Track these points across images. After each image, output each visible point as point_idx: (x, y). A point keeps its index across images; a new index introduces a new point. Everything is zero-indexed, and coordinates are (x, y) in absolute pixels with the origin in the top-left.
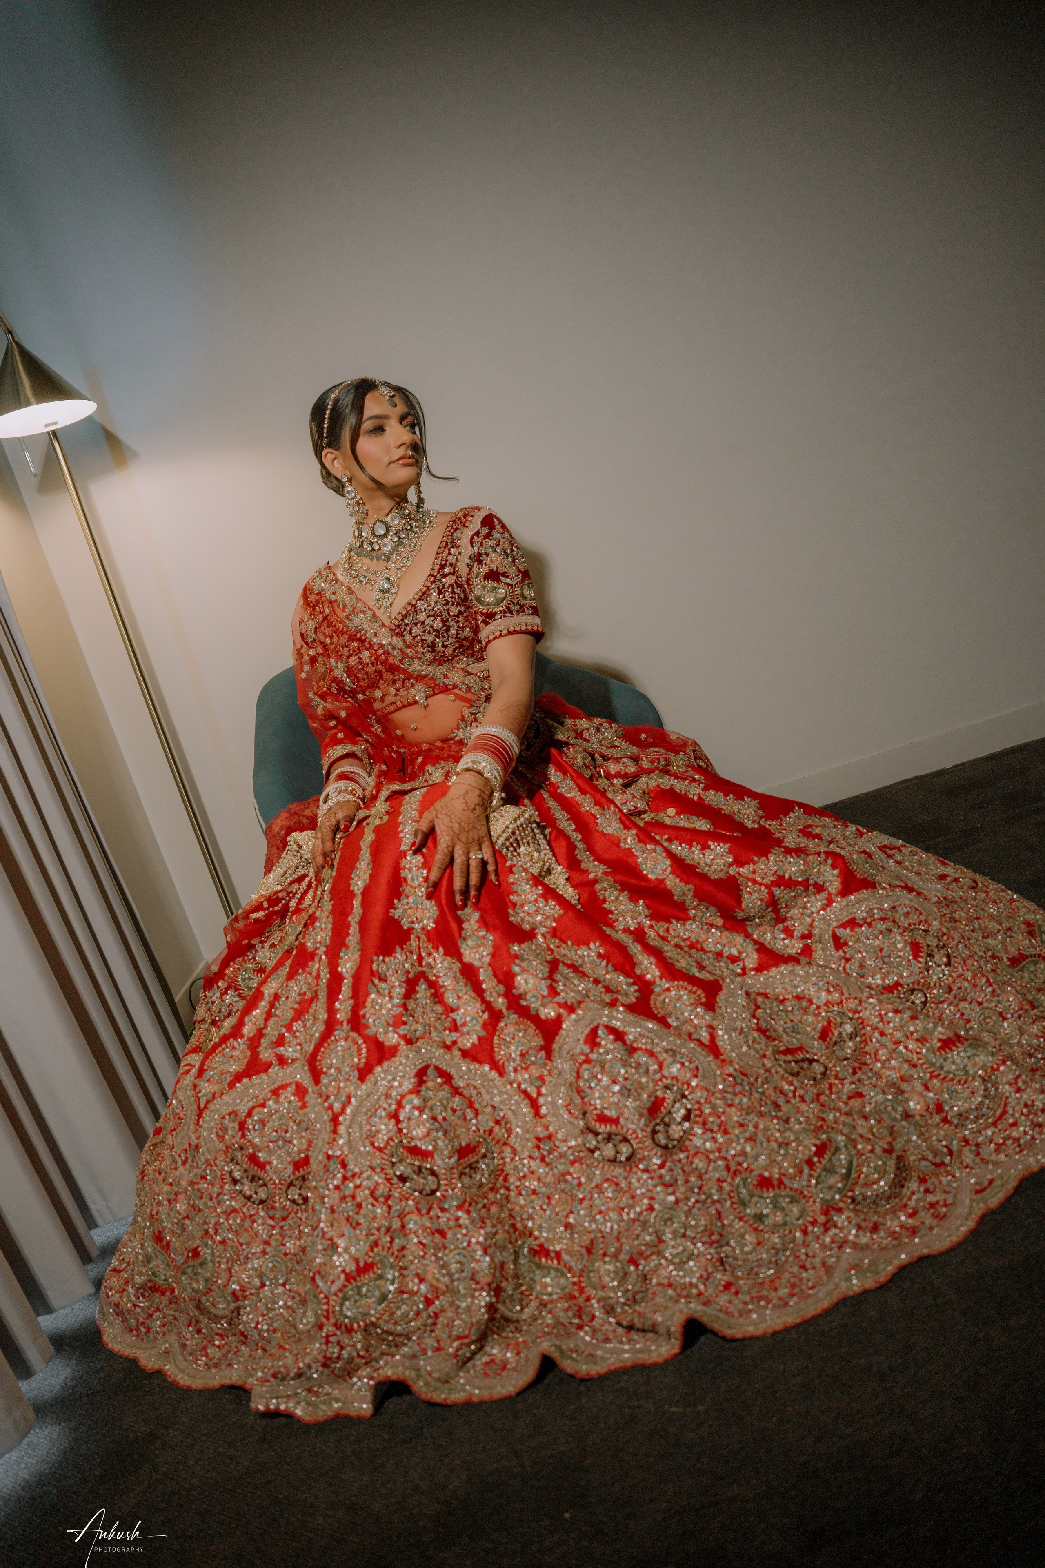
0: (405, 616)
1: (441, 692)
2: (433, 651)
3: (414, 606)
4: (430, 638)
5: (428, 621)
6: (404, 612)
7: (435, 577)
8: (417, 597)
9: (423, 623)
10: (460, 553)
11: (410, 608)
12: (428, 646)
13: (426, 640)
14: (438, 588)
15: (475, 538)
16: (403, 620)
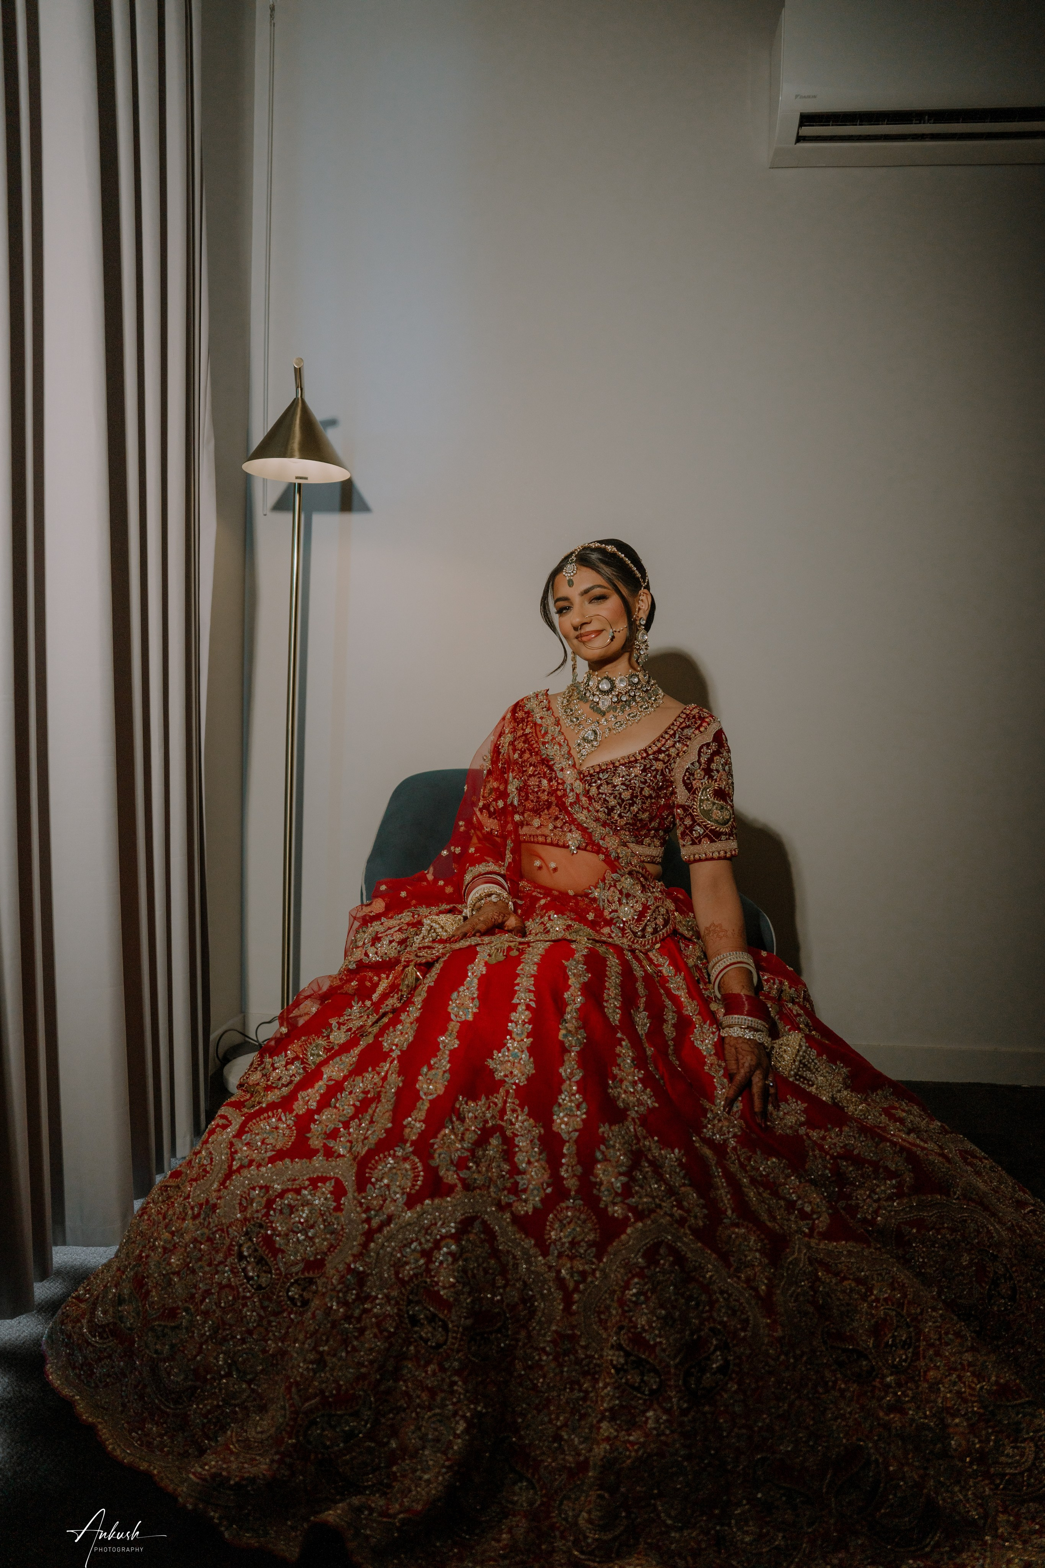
0: (602, 772)
2: (610, 814)
3: (616, 768)
4: (613, 802)
5: (620, 787)
6: (603, 767)
7: (648, 755)
8: (622, 761)
9: (615, 786)
10: (684, 752)
11: (611, 766)
12: (607, 808)
13: (608, 802)
14: (645, 766)
15: (705, 748)
16: (598, 773)
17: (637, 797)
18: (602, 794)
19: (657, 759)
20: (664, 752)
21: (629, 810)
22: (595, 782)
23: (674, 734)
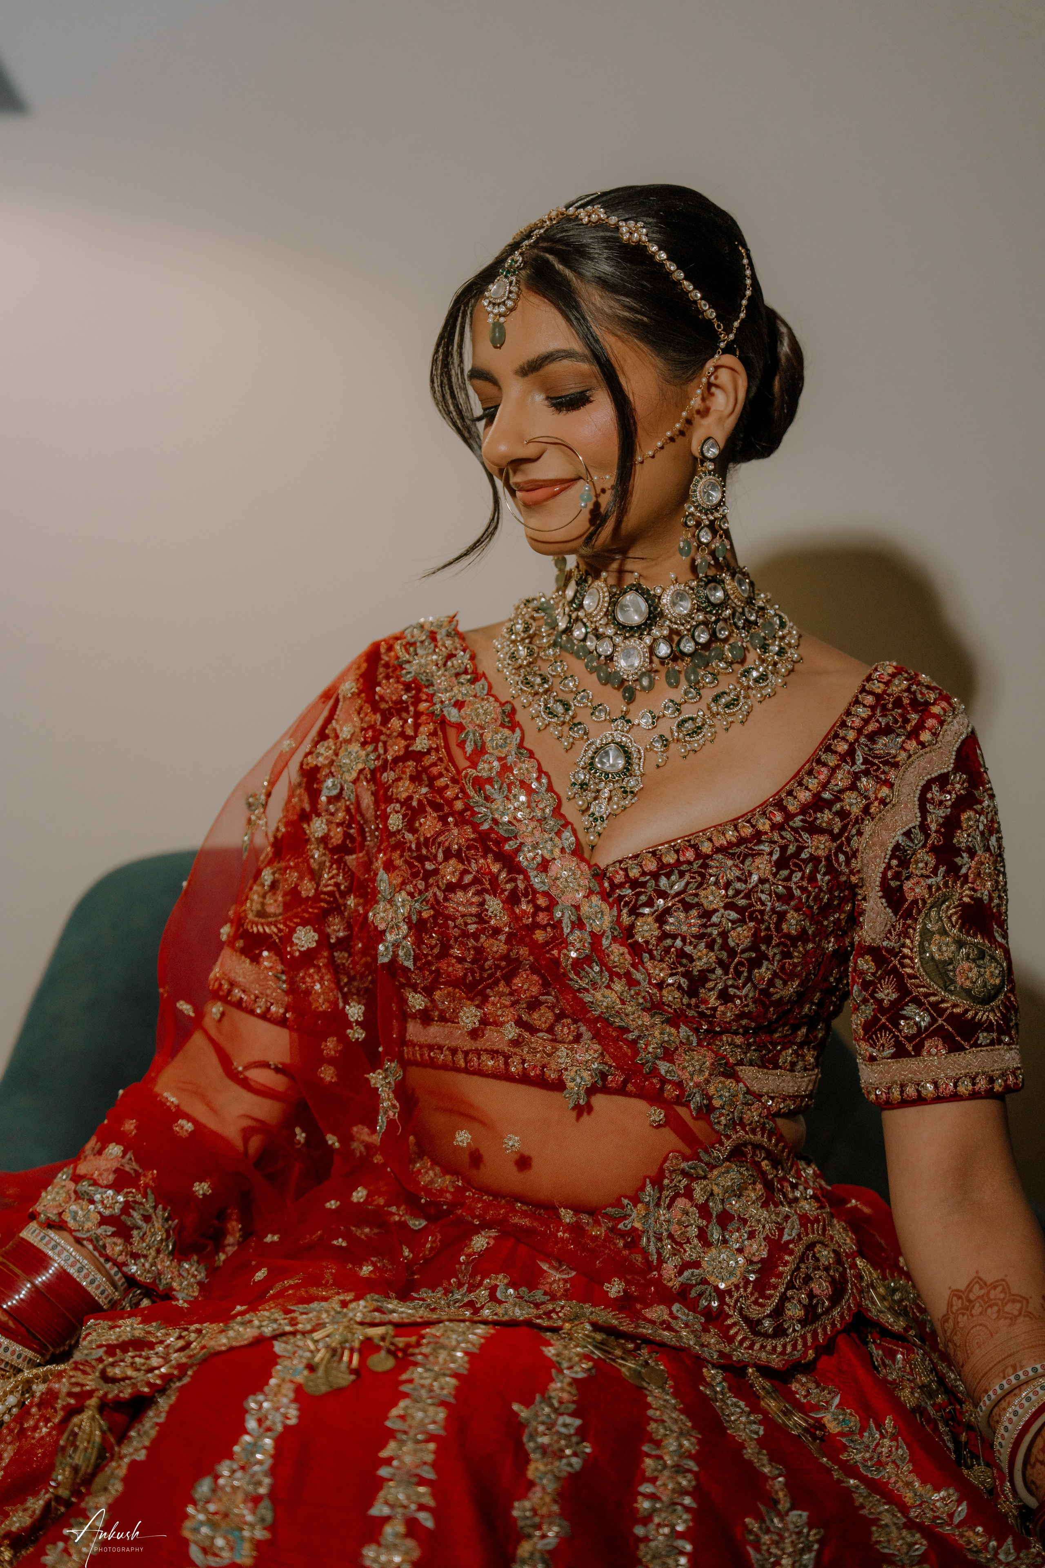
0: (666, 870)
1: (642, 1094)
2: (692, 992)
4: (703, 958)
5: (724, 917)
6: (670, 859)
7: (789, 816)
8: (721, 841)
9: (707, 914)
10: (883, 802)
11: (690, 855)
12: (687, 975)
13: (691, 959)
14: (784, 849)
15: (935, 788)
16: (655, 876)
17: (768, 940)
18: (674, 937)
19: (813, 829)
20: (829, 804)
21: (749, 979)
22: (650, 903)
23: (851, 753)
